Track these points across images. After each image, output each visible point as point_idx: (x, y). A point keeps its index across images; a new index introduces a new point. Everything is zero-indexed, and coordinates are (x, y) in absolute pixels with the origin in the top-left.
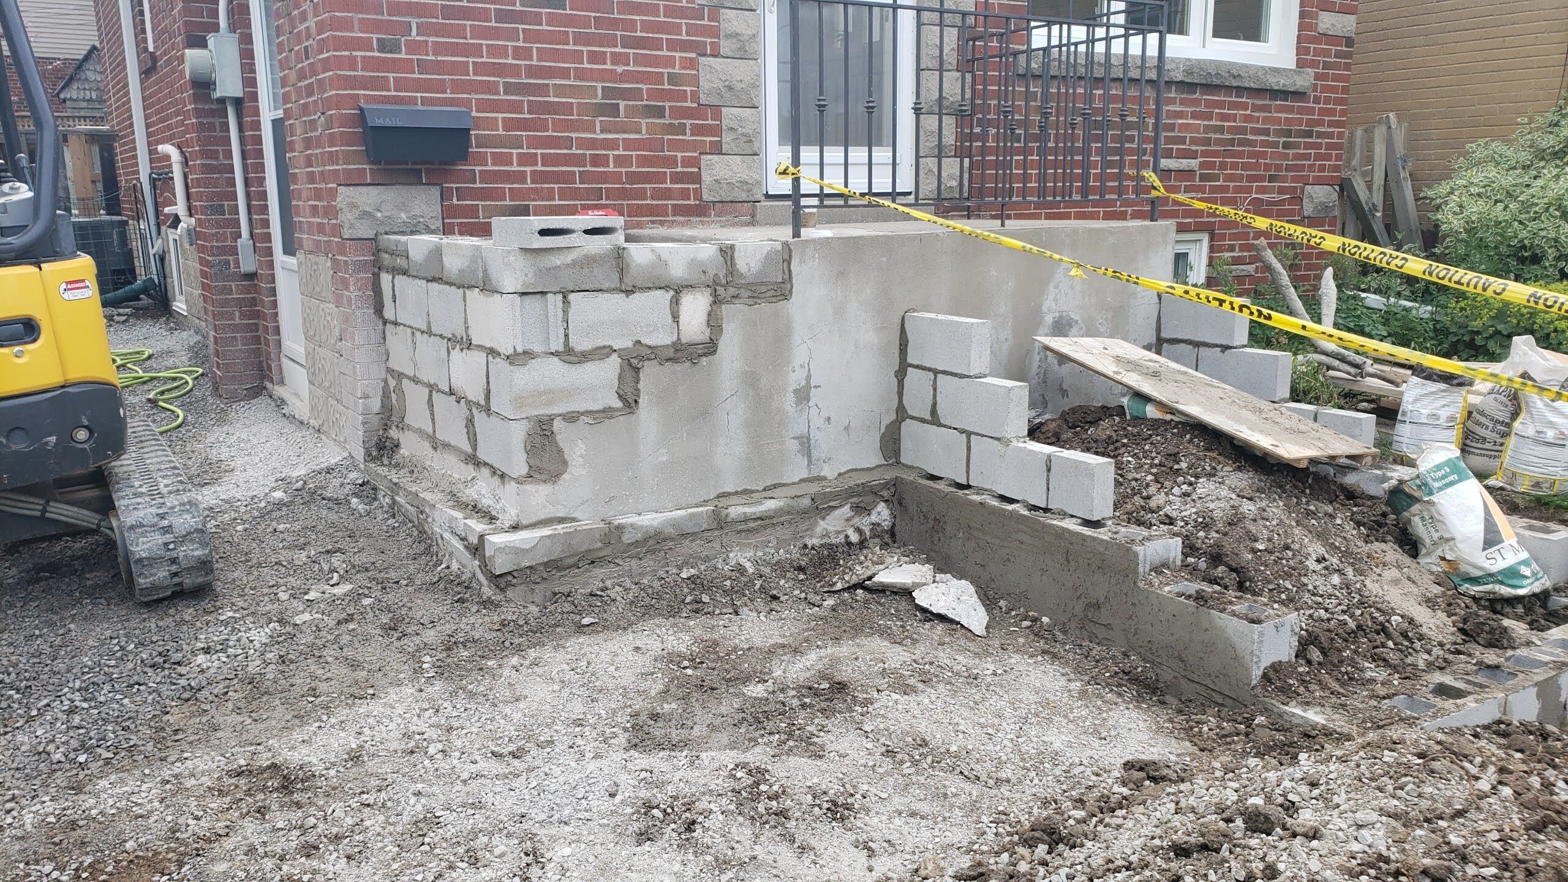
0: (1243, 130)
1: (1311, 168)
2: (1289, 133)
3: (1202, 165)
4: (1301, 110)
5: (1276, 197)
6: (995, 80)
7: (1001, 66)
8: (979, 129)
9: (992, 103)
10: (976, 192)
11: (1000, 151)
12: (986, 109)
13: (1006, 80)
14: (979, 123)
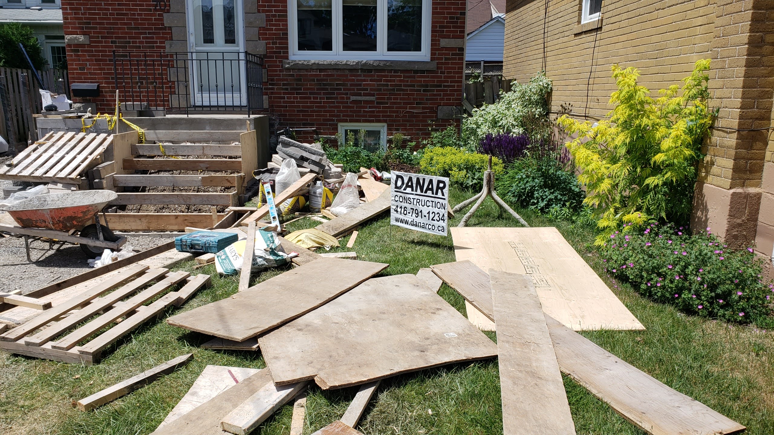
0: (400, 85)
1: (442, 99)
2: (427, 86)
3: (377, 99)
4: (432, 77)
5: (421, 111)
6: (276, 71)
7: (278, 66)
8: (270, 87)
9: (275, 78)
10: (271, 106)
11: (280, 93)
12: (273, 80)
13: (280, 71)
14: (270, 84)
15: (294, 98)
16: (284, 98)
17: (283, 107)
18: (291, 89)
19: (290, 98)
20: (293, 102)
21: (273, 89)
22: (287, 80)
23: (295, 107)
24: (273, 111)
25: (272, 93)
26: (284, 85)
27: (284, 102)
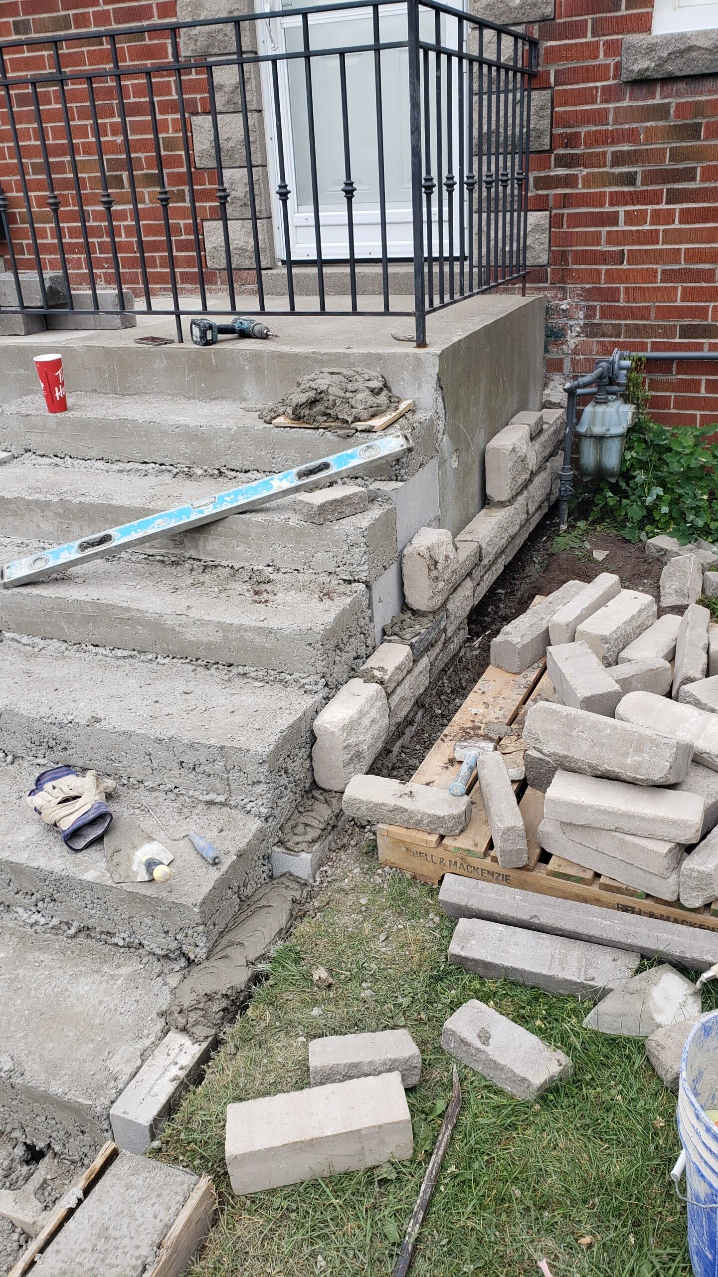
6: (587, 96)
7: (598, 73)
8: (561, 172)
9: (583, 130)
10: (559, 257)
11: (598, 200)
12: (572, 140)
13: (610, 94)
14: (562, 162)
15: (658, 217)
16: (612, 219)
17: (605, 258)
18: (650, 177)
19: (639, 218)
20: (652, 237)
21: (569, 181)
22: (632, 136)
23: (657, 257)
24: (563, 277)
25: (565, 202)
26: (619, 159)
27: (612, 239)
